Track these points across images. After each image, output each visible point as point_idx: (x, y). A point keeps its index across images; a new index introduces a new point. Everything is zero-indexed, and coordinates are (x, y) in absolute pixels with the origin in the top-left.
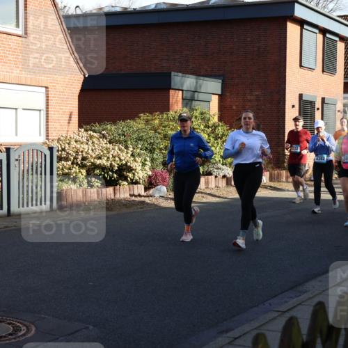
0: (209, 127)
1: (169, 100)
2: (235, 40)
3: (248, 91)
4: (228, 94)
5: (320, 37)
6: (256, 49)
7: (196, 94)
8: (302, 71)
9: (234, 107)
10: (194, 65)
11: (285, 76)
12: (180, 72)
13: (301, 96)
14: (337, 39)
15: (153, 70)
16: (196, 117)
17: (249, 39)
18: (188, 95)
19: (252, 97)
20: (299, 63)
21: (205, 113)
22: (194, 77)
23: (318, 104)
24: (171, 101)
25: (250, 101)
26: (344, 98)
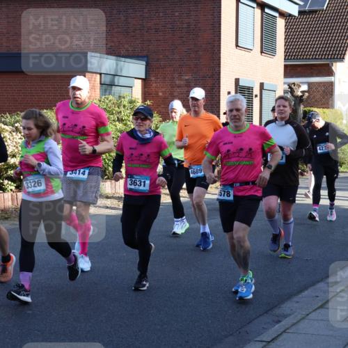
2: (161, 14)
3: (176, 75)
4: (153, 79)
5: (258, 12)
6: (185, 26)
7: (117, 78)
8: (238, 51)
9: (160, 94)
11: (220, 57)
13: (237, 81)
14: (276, 14)
16: (124, 106)
17: (177, 14)
18: (107, 79)
19: (182, 83)
20: (234, 43)
21: (134, 102)
22: (114, 57)
23: (256, 91)
25: (179, 87)
26: (285, 83)
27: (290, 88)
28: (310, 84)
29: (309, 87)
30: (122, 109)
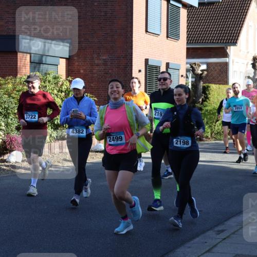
0: (62, 92)
1: (17, 63)
2: (83, 4)
3: (95, 56)
4: (76, 58)
5: (164, 3)
6: (103, 14)
8: (148, 36)
9: (82, 71)
11: (132, 41)
13: (147, 61)
14: (180, 5)
16: (49, 82)
17: (96, 4)
18: (37, 59)
19: (100, 62)
20: (144, 29)
21: (58, 77)
23: (163, 69)
24: (19, 64)
25: (98, 65)
26: (187, 63)
27: (192, 67)
28: (208, 64)
29: (207, 67)
30: (47, 84)
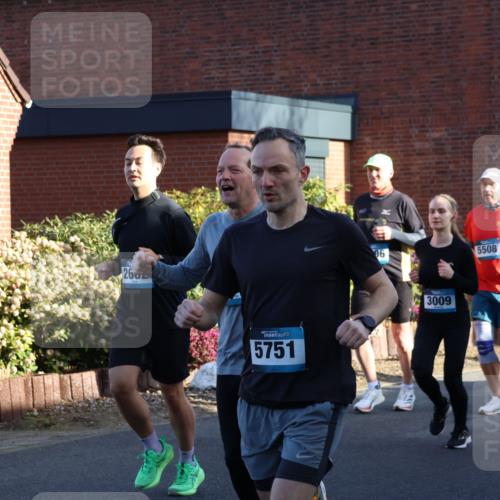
2: (382, 9)
3: (415, 131)
4: (367, 139)
6: (431, 29)
10: (284, 73)
12: (252, 90)
15: (187, 88)
17: (414, 7)
22: (285, 100)
25: (421, 154)
